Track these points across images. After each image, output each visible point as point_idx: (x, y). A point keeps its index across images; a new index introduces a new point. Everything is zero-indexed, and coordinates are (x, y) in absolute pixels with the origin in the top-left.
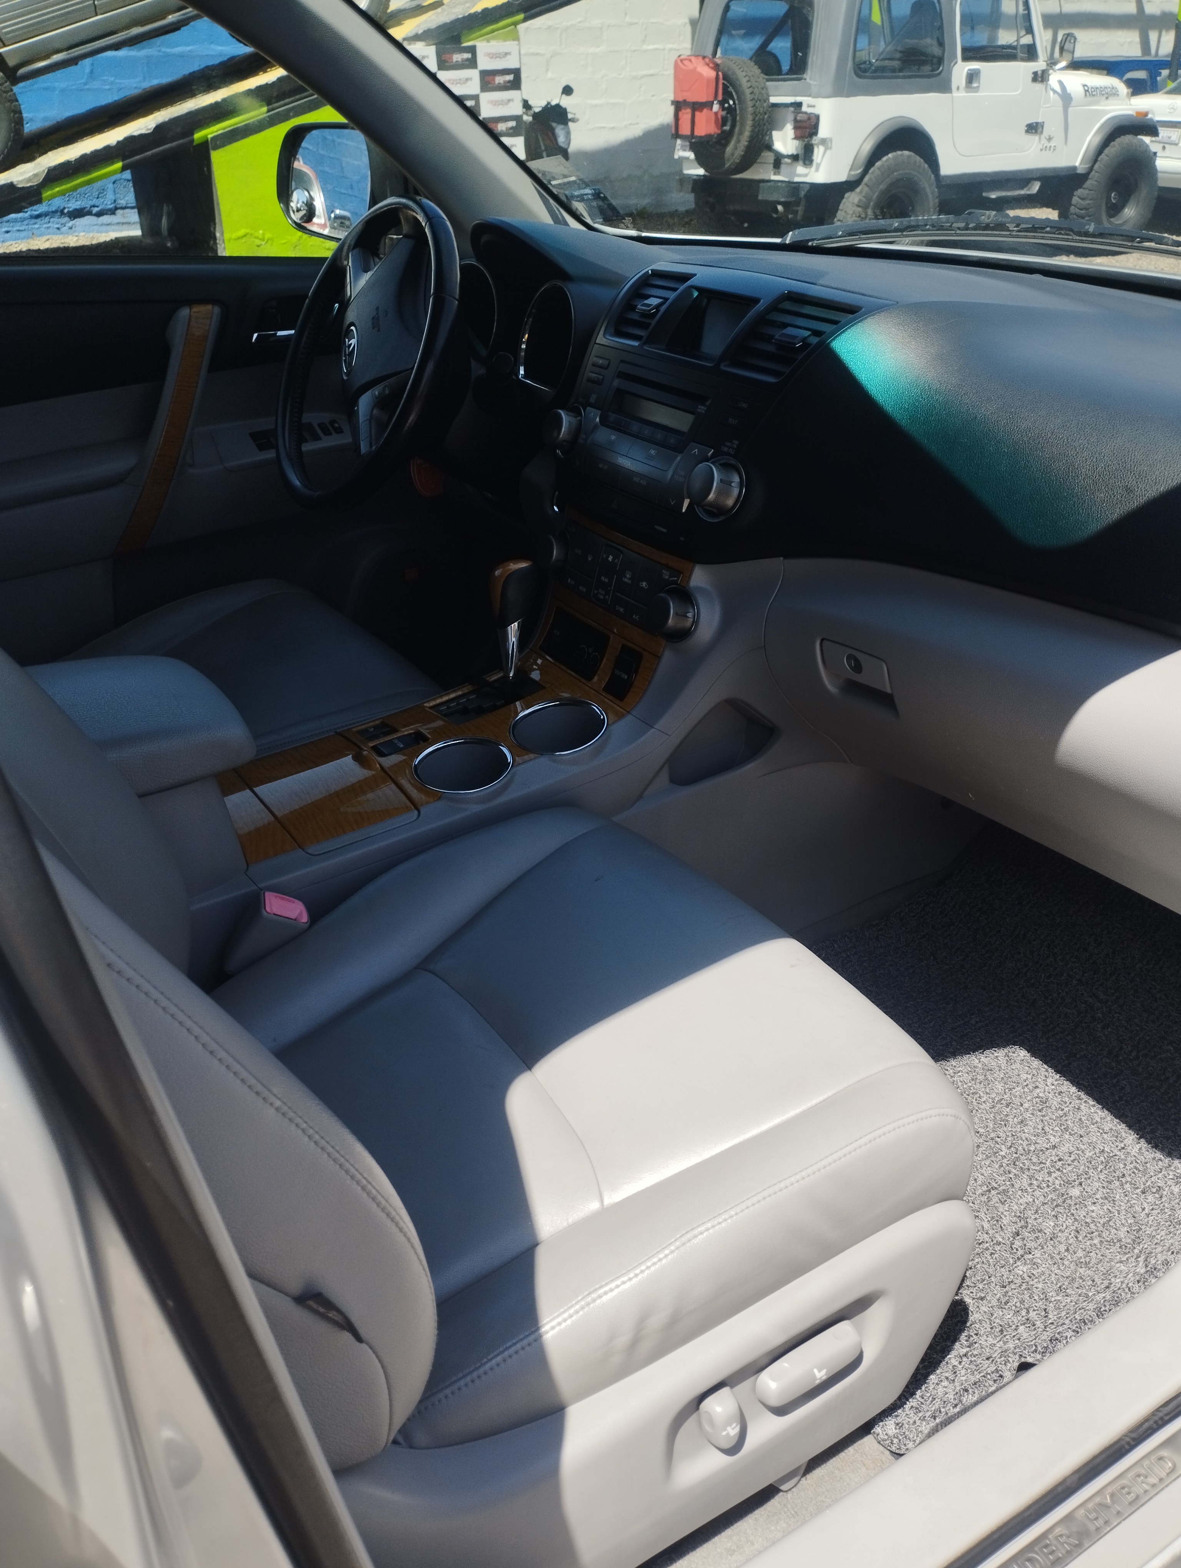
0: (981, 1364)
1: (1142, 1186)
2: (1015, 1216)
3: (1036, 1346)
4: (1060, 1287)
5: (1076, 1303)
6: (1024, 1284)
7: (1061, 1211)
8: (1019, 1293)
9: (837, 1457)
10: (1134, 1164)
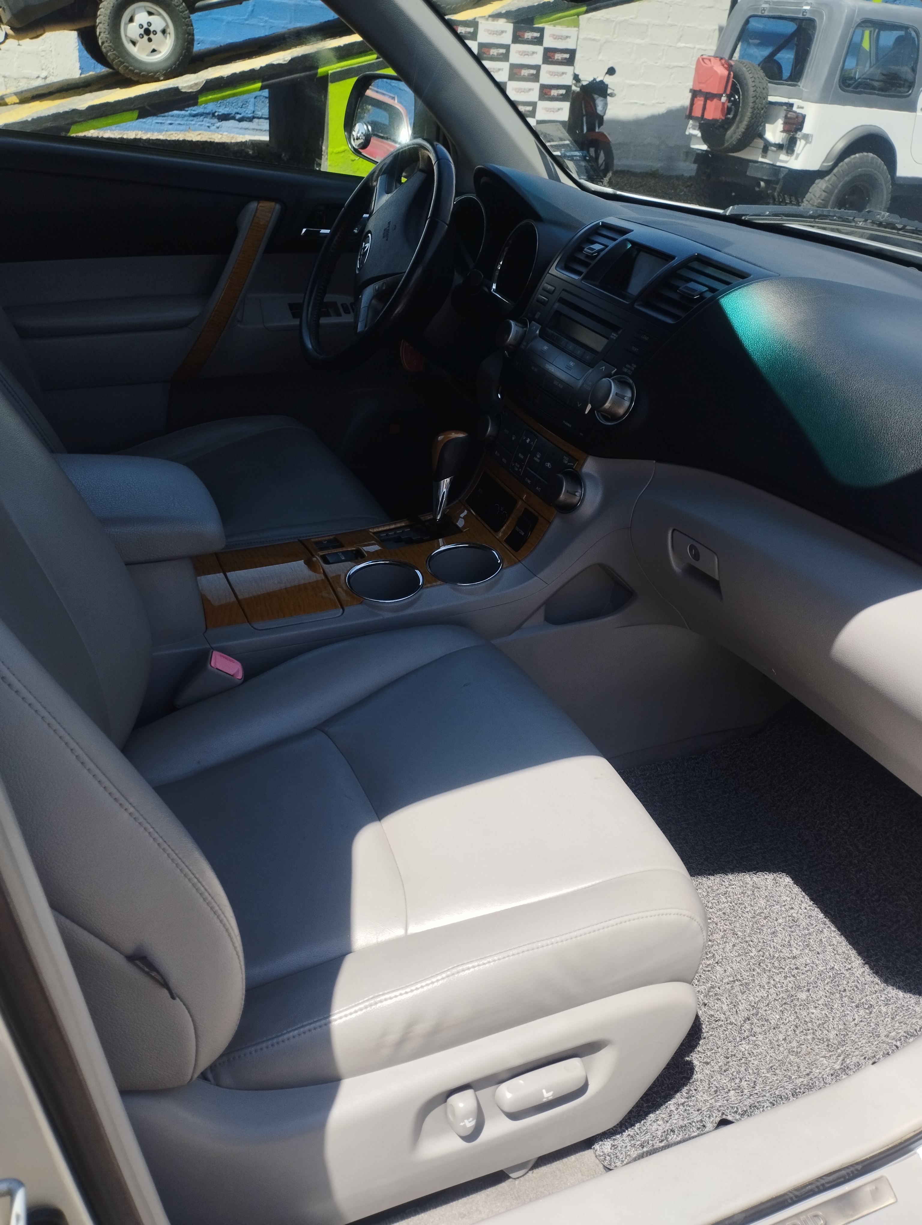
0: (692, 1113)
1: (858, 1002)
2: (750, 1005)
3: (737, 1108)
4: (771, 1067)
5: (780, 1082)
6: (744, 1059)
7: (788, 1008)
8: (737, 1065)
9: (561, 1161)
10: (856, 983)
